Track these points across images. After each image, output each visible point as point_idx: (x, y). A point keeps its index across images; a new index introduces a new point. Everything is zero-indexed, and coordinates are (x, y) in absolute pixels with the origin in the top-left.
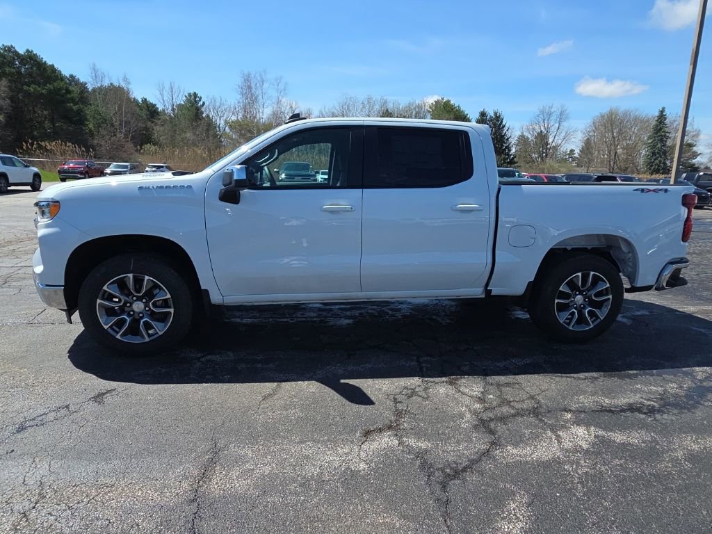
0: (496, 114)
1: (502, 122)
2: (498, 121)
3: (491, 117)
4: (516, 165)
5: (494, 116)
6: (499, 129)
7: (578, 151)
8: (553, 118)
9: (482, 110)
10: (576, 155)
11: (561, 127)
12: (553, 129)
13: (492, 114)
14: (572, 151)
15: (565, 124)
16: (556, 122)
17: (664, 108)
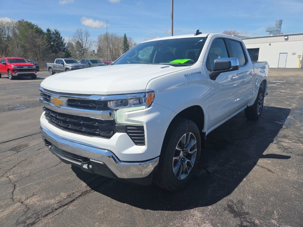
0: (56, 31)
1: (60, 35)
2: (58, 35)
3: (53, 32)
4: (72, 57)
5: (55, 32)
6: (59, 39)
7: (97, 51)
8: (83, 35)
9: (48, 28)
10: (96, 53)
11: (88, 40)
12: (84, 40)
13: (54, 31)
14: (94, 51)
15: (89, 38)
16: (85, 37)
17: (125, 34)
